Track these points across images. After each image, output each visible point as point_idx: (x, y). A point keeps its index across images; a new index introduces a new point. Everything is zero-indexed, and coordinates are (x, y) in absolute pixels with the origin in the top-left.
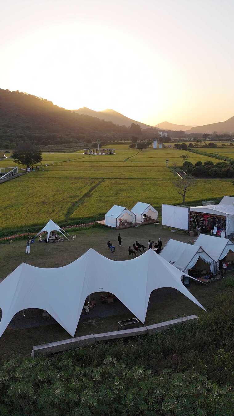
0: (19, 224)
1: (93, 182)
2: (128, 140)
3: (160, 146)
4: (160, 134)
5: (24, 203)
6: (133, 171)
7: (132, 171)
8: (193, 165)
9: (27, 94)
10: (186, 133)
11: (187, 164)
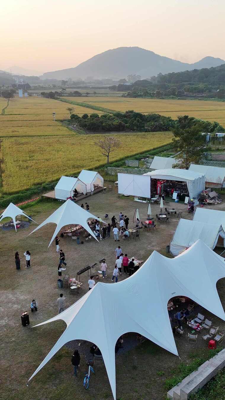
3: (27, 95)
8: (80, 118)
11: (74, 117)
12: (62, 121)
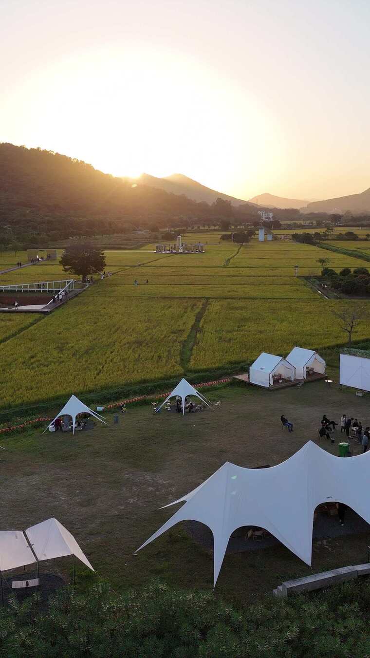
0: (122, 380)
1: (194, 305)
2: (215, 225)
3: (270, 238)
4: (262, 214)
5: (110, 344)
6: (246, 284)
7: (244, 284)
8: (337, 274)
9: (54, 154)
10: (301, 212)
11: (328, 273)
12: (307, 278)
